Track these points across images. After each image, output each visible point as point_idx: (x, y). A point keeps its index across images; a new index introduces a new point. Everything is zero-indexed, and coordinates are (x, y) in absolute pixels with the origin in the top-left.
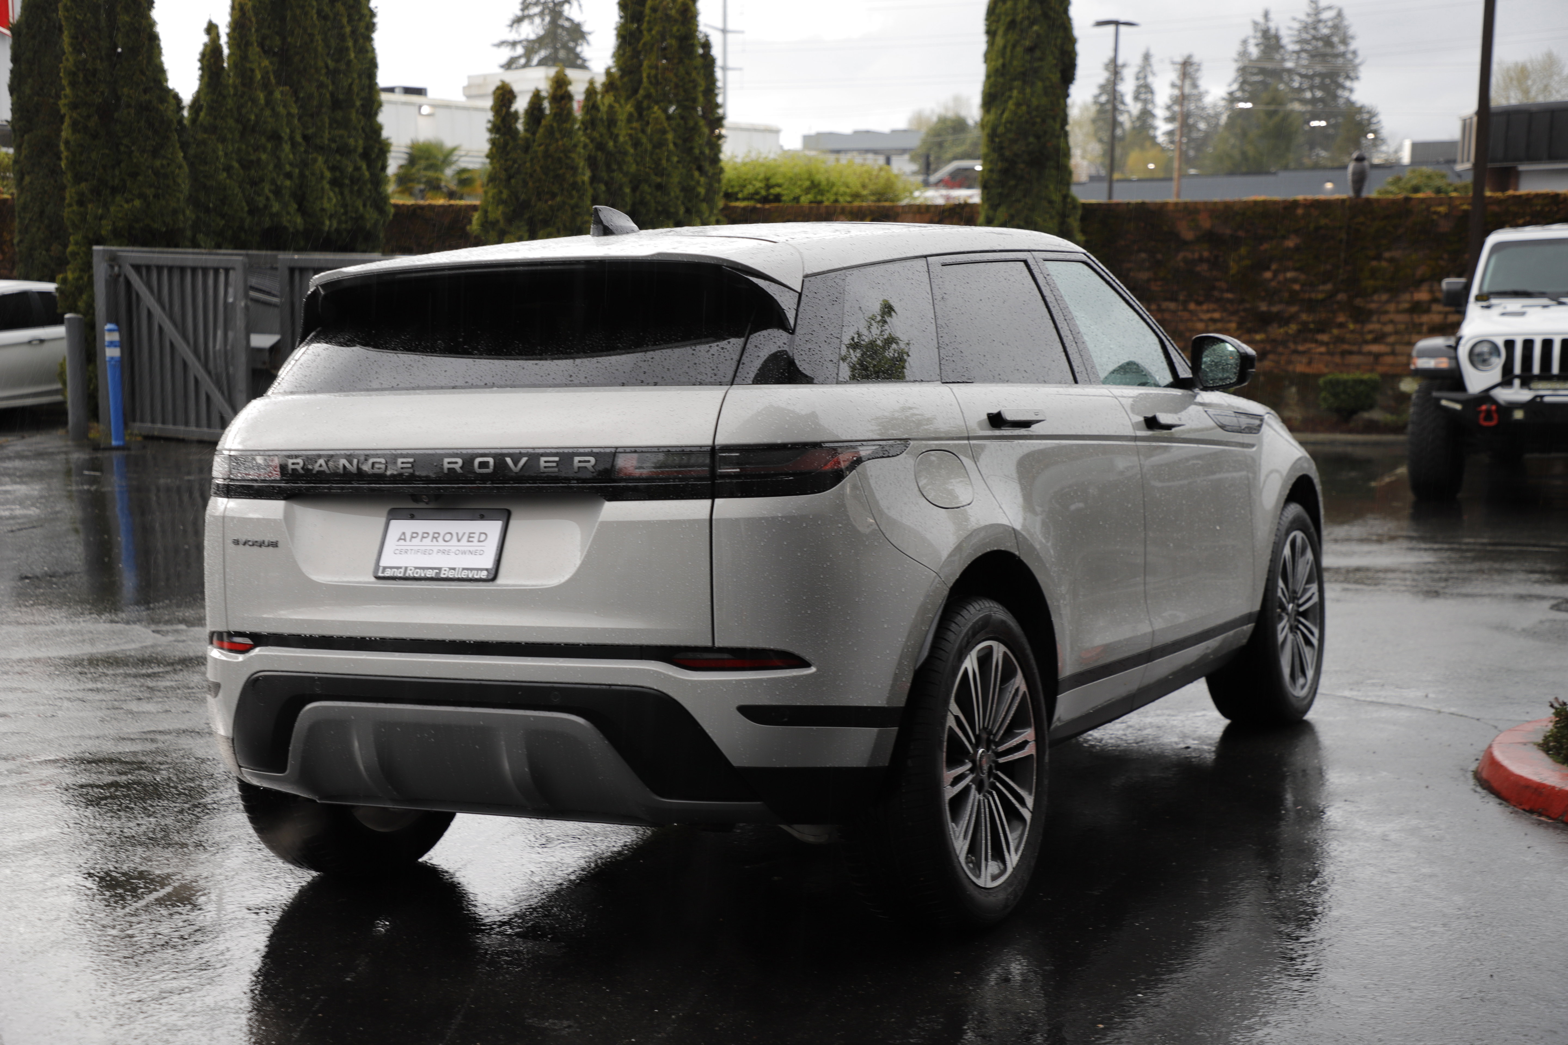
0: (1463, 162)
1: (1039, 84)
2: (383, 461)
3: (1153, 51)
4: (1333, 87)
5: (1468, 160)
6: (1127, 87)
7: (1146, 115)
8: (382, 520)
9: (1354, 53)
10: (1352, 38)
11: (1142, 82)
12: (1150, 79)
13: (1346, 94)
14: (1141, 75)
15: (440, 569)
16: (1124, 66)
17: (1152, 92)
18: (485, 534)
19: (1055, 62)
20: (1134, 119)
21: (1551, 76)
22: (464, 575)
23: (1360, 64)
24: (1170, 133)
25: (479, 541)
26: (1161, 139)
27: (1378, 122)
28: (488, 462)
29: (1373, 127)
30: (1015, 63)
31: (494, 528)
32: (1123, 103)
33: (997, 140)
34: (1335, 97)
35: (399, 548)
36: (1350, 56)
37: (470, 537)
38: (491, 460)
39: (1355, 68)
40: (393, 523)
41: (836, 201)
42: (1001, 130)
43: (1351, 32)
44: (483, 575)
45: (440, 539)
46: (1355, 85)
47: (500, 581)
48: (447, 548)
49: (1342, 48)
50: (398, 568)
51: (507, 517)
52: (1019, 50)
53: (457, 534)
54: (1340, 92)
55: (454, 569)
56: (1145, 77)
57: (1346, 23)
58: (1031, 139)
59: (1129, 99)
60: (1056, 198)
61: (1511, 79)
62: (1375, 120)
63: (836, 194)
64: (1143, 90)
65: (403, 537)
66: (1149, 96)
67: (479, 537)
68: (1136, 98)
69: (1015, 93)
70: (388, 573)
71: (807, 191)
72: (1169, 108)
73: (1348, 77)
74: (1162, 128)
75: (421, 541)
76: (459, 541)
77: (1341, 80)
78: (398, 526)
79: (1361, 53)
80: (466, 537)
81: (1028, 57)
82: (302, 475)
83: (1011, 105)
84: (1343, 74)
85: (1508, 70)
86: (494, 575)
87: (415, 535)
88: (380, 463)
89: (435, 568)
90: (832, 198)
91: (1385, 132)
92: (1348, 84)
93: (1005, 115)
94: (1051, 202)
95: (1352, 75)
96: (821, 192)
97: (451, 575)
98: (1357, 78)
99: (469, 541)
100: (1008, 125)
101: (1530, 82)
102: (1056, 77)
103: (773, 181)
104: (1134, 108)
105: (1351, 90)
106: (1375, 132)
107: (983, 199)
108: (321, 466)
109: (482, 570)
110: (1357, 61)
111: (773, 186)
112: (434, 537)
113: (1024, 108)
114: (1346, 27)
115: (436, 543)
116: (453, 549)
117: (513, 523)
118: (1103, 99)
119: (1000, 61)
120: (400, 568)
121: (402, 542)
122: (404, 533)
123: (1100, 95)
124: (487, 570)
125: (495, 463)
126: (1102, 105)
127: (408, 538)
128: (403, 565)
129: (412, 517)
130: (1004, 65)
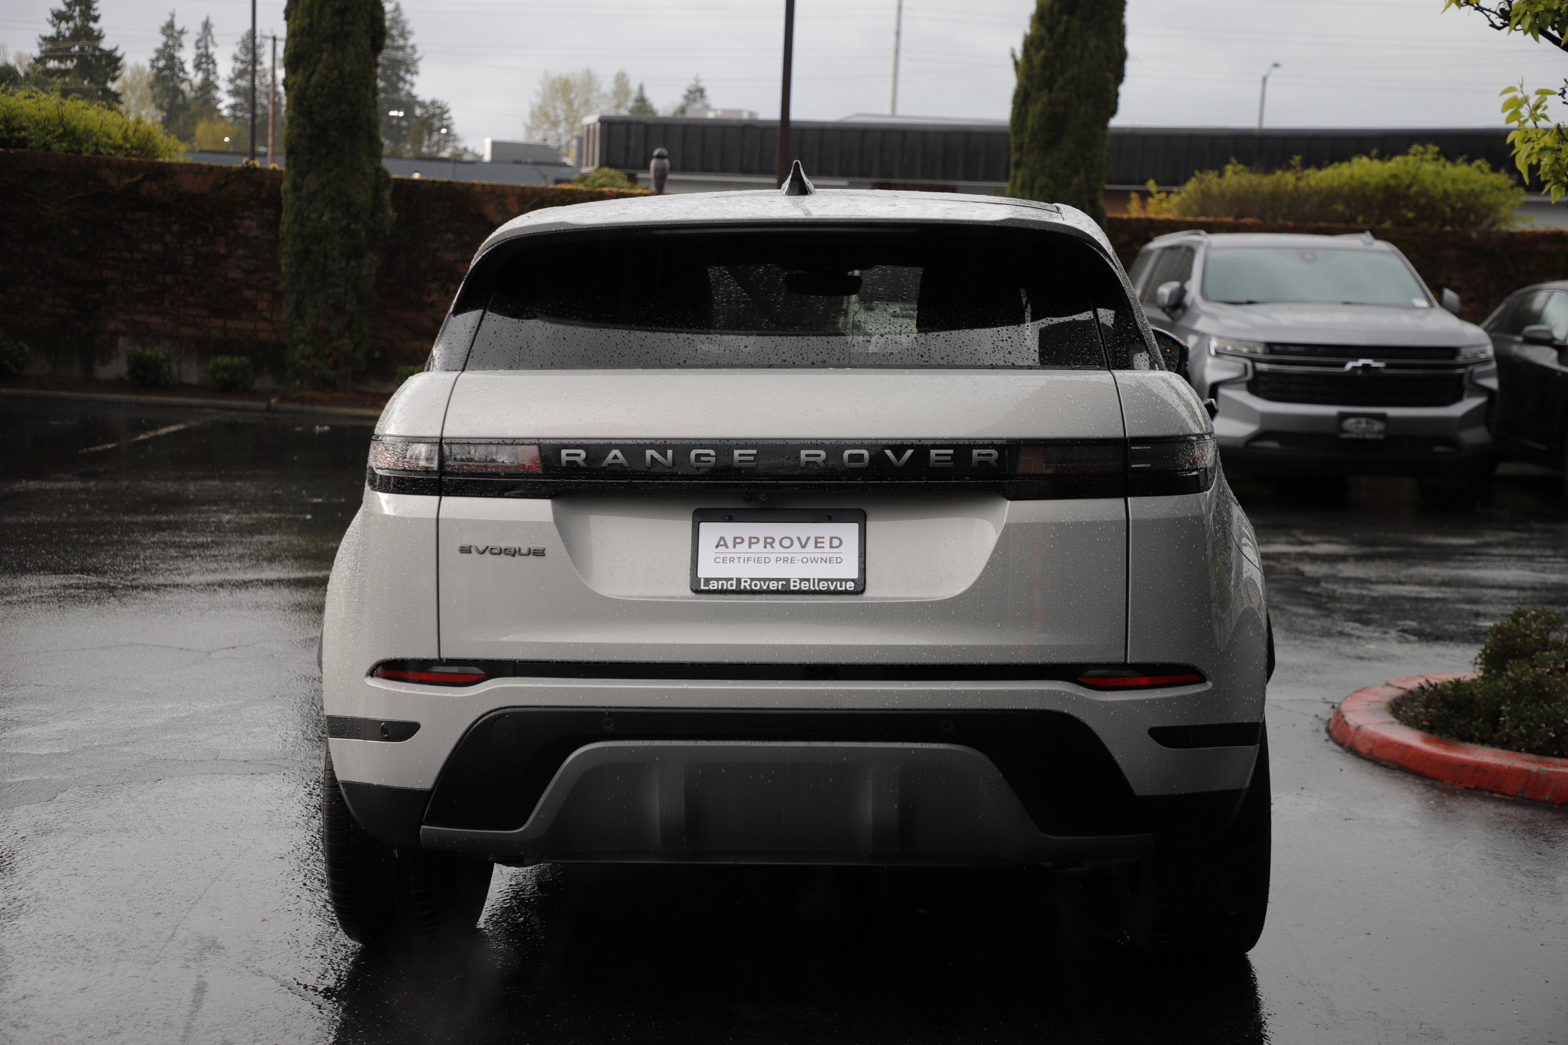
0: (587, 165)
1: (351, 50)
2: (712, 452)
3: (212, 21)
4: (394, 78)
5: (593, 164)
6: (187, 55)
7: (208, 86)
8: (688, 524)
9: (413, 47)
10: (410, 33)
11: (202, 50)
12: (211, 50)
13: (407, 87)
14: (202, 44)
15: (788, 580)
16: (182, 32)
17: (213, 62)
18: (840, 540)
19: (365, 28)
20: (196, 89)
21: (590, 91)
22: (823, 586)
23: (419, 59)
24: (233, 107)
25: (831, 547)
26: (225, 112)
27: (449, 118)
28: (862, 455)
29: (445, 123)
30: (324, 24)
31: (849, 531)
32: (182, 70)
33: (306, 104)
34: (397, 90)
35: (722, 556)
36: (409, 50)
37: (816, 543)
38: (865, 453)
39: (415, 62)
40: (704, 527)
41: (98, 152)
42: (310, 92)
43: (409, 27)
44: (850, 586)
45: (776, 544)
46: (415, 79)
47: (869, 593)
48: (789, 556)
49: (401, 42)
50: (727, 580)
51: (860, 518)
52: (328, 10)
53: (799, 539)
54: (401, 85)
55: (808, 580)
56: (206, 47)
57: (404, 18)
58: (344, 106)
59: (189, 67)
60: (368, 169)
61: (557, 91)
62: (446, 116)
63: (96, 145)
64: (204, 60)
65: (721, 543)
66: (211, 66)
67: (831, 542)
68: (198, 67)
69: (325, 56)
70: (714, 586)
71: (61, 138)
72: (231, 81)
73: (408, 71)
74: (225, 101)
75: (750, 547)
76: (803, 547)
77: (402, 73)
78: (710, 531)
79: (419, 48)
80: (812, 542)
81: (337, 20)
82: (585, 469)
83: (320, 67)
84: (404, 68)
85: (554, 81)
86: (860, 587)
87: (737, 541)
88: (708, 455)
89: (781, 580)
90: (92, 149)
91: (457, 129)
92: (408, 77)
93: (314, 79)
94: (364, 174)
95: (412, 69)
96: (79, 141)
97: (804, 586)
98: (417, 73)
99: (816, 547)
100: (319, 89)
101: (573, 96)
102: (367, 44)
103: (15, 124)
104: (197, 78)
105: (412, 85)
106: (447, 127)
107: (287, 165)
108: (615, 457)
109: (847, 580)
110: (416, 56)
111: (14, 130)
112: (766, 543)
113: (336, 72)
114: (406, 22)
115: (772, 551)
116: (799, 557)
117: (871, 525)
118: (162, 63)
119: (307, 21)
120: (732, 579)
121: (722, 549)
122: (722, 538)
123: (158, 59)
124: (852, 580)
125: (870, 456)
126: (160, 70)
127: (730, 543)
128: (735, 576)
129: (731, 520)
130: (311, 25)
